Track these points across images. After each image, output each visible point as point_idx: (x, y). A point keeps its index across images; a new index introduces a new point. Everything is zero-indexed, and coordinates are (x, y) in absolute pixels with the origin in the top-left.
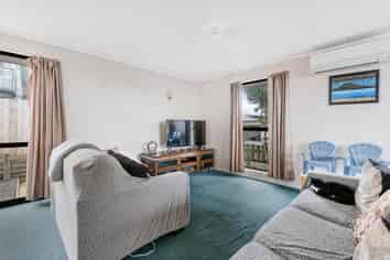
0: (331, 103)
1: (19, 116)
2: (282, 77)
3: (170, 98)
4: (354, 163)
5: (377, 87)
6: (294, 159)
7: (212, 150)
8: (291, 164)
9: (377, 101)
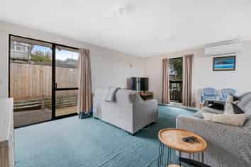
0: (214, 70)
1: (44, 74)
2: (191, 57)
3: (131, 66)
4: (223, 97)
5: (235, 63)
6: (196, 96)
7: (152, 93)
8: (194, 99)
9: (234, 70)
